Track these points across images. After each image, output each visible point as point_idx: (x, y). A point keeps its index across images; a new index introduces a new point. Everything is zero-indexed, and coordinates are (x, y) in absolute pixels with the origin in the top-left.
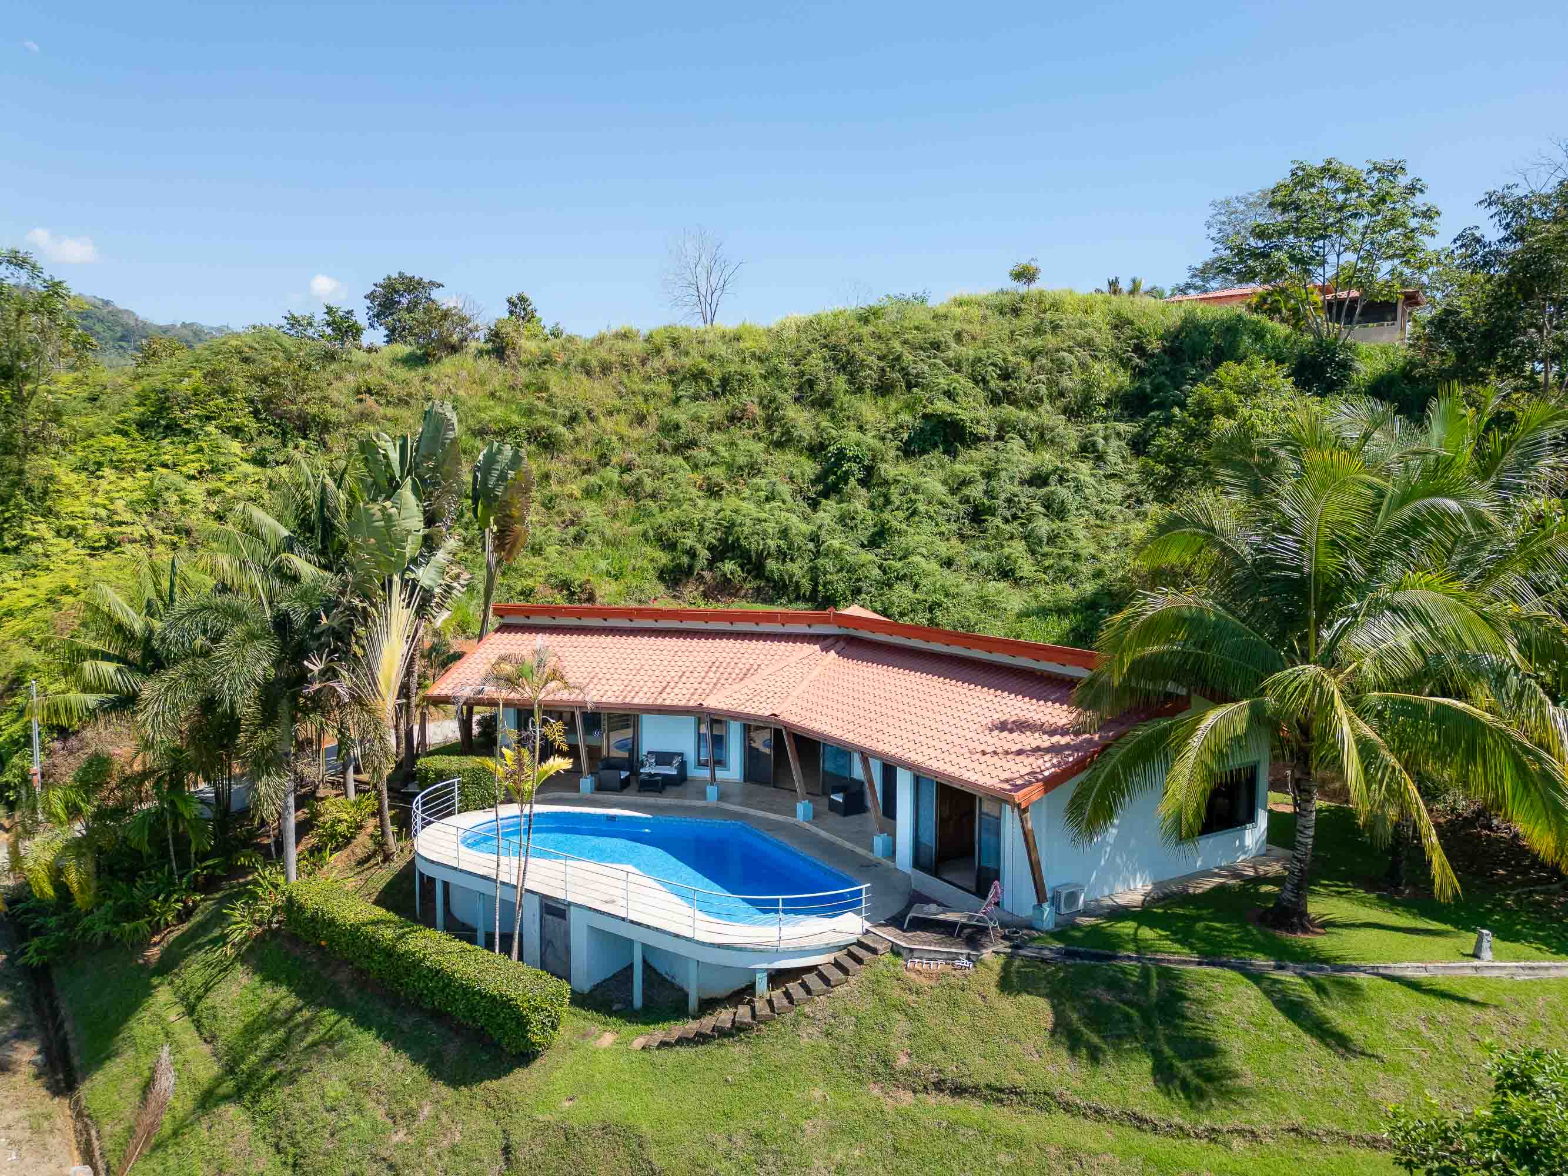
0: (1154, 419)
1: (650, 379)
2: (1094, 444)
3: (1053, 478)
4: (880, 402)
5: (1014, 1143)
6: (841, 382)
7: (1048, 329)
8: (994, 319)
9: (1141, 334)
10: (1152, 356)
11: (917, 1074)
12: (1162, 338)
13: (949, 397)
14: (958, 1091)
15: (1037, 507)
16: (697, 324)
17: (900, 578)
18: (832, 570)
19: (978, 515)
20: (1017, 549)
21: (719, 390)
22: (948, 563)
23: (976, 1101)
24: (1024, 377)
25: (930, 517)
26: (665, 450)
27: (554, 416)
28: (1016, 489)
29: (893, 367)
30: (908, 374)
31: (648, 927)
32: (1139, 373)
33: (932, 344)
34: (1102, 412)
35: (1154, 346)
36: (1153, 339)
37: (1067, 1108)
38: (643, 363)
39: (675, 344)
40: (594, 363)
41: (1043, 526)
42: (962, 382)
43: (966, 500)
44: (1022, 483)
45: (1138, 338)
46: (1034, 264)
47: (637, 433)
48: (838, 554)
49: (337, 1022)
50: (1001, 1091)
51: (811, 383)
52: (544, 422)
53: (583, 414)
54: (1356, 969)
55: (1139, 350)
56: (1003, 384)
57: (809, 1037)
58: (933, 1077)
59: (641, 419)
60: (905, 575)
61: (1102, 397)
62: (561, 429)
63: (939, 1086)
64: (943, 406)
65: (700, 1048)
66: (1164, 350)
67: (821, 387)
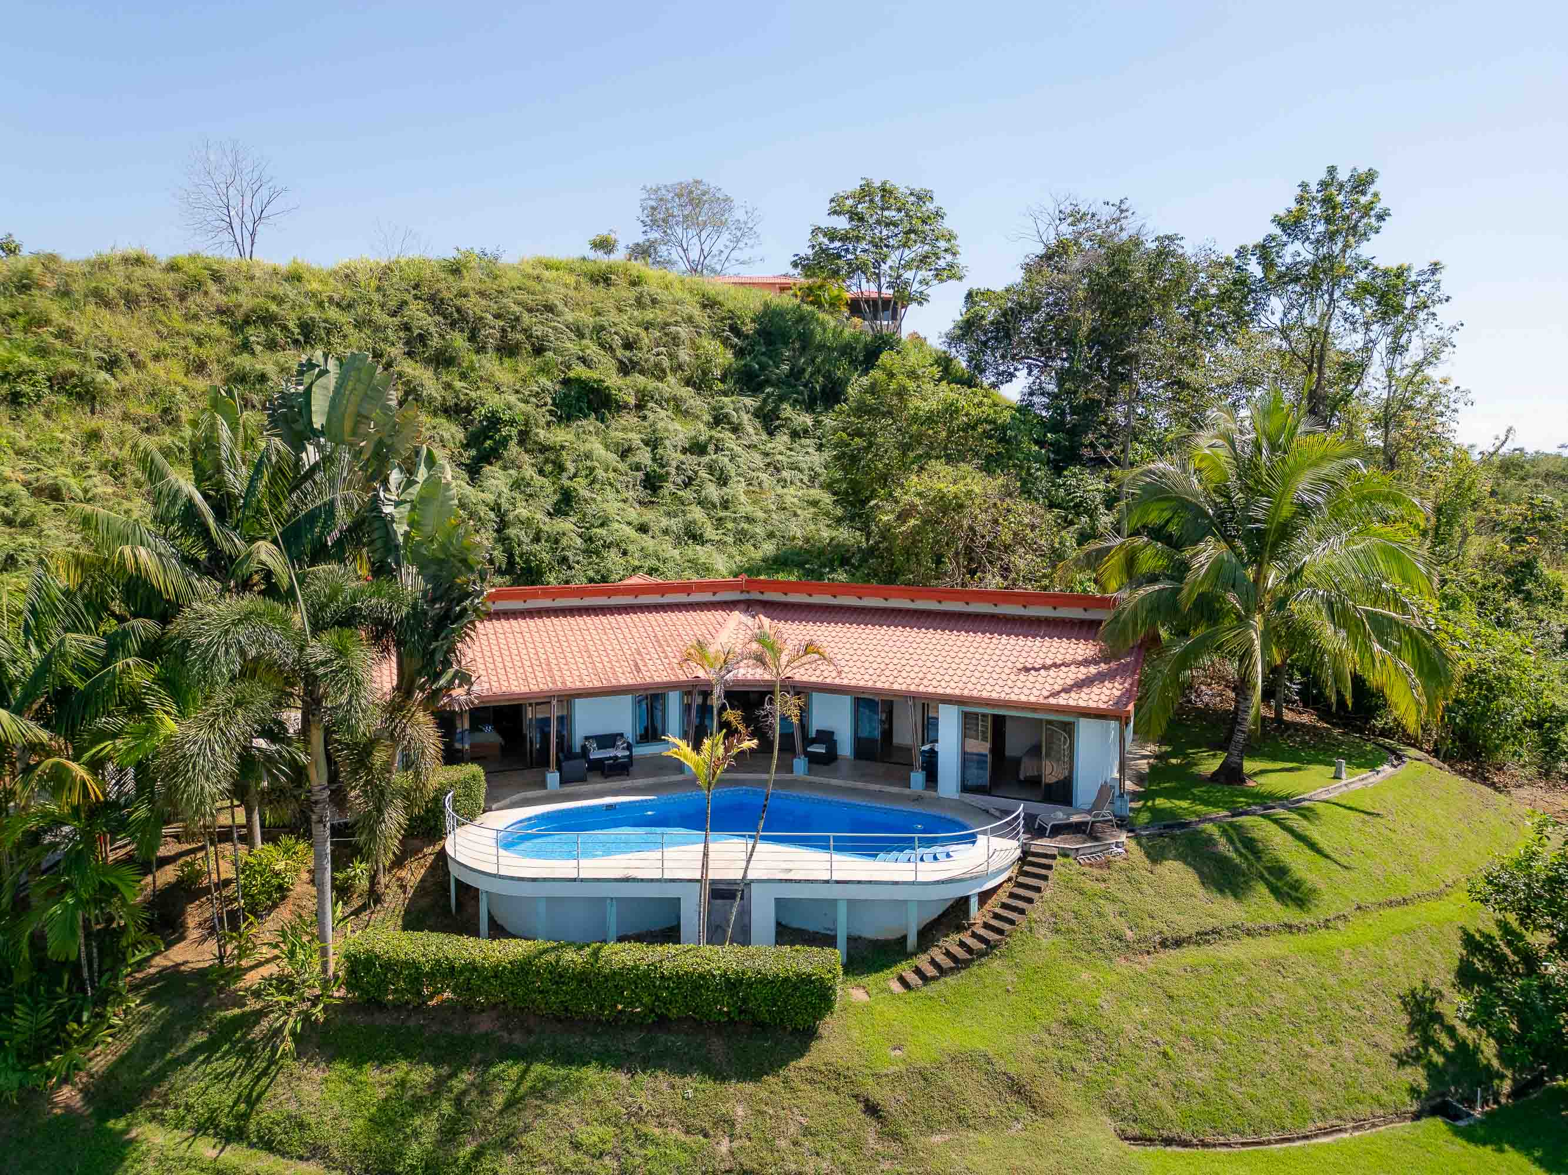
0: (769, 395)
1: (196, 317)
2: (726, 416)
3: (711, 448)
4: (507, 362)
5: (1238, 966)
6: (459, 340)
7: (648, 302)
8: (586, 285)
9: (732, 315)
10: (747, 337)
11: (1145, 940)
12: (753, 321)
13: (584, 363)
14: (1178, 943)
15: (703, 474)
16: (232, 256)
17: (607, 546)
18: (526, 540)
19: (652, 483)
20: (697, 513)
21: (301, 338)
22: (643, 529)
23: (1192, 947)
24: (645, 349)
25: (611, 484)
26: (254, 407)
27: (86, 359)
28: (682, 457)
29: (513, 328)
30: (531, 336)
31: (859, 882)
32: (740, 353)
33: (545, 306)
34: (721, 386)
35: (749, 328)
36: (748, 320)
37: (1249, 933)
38: (182, 298)
39: (217, 277)
40: (112, 293)
41: (712, 491)
42: (592, 350)
43: (637, 468)
44: (684, 451)
45: (730, 318)
46: (613, 236)
47: (200, 384)
48: (526, 523)
49: (526, 1071)
50: (1206, 934)
51: (422, 338)
52: (74, 366)
53: (124, 356)
54: (1304, 800)
55: (735, 330)
56: (628, 353)
57: (1045, 938)
58: (1157, 938)
59: (200, 367)
60: (611, 543)
61: (718, 373)
62: (102, 376)
63: (1164, 944)
64: (579, 371)
65: (963, 973)
66: (758, 332)
67: (435, 342)
